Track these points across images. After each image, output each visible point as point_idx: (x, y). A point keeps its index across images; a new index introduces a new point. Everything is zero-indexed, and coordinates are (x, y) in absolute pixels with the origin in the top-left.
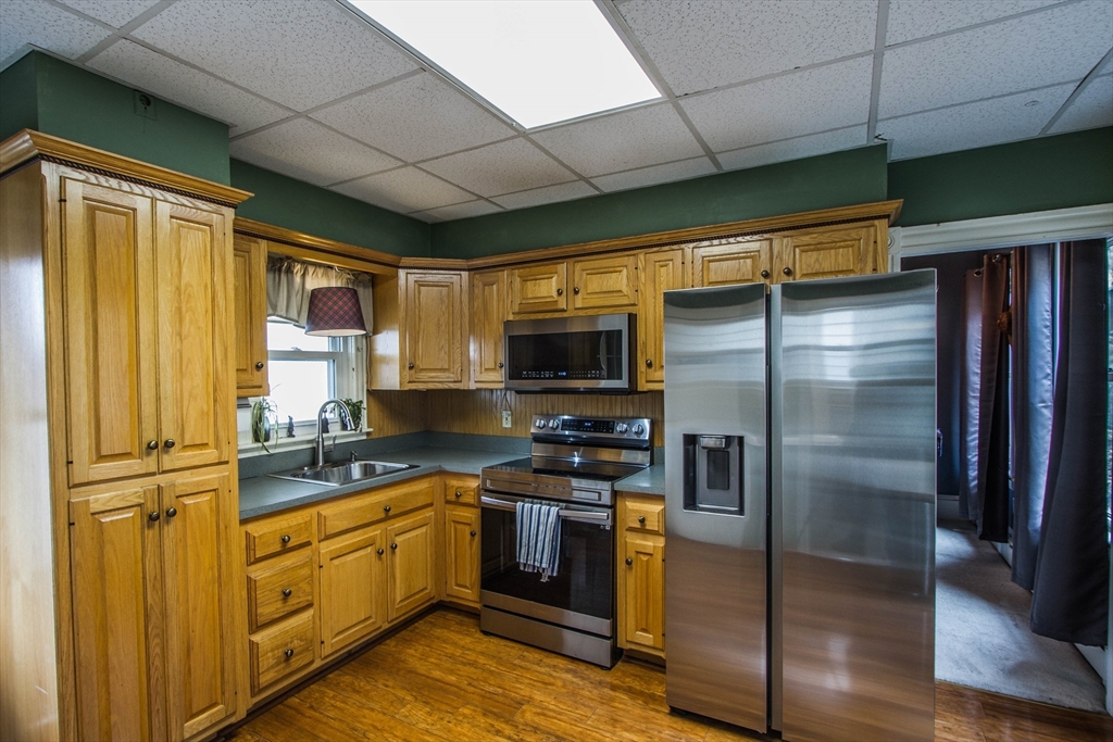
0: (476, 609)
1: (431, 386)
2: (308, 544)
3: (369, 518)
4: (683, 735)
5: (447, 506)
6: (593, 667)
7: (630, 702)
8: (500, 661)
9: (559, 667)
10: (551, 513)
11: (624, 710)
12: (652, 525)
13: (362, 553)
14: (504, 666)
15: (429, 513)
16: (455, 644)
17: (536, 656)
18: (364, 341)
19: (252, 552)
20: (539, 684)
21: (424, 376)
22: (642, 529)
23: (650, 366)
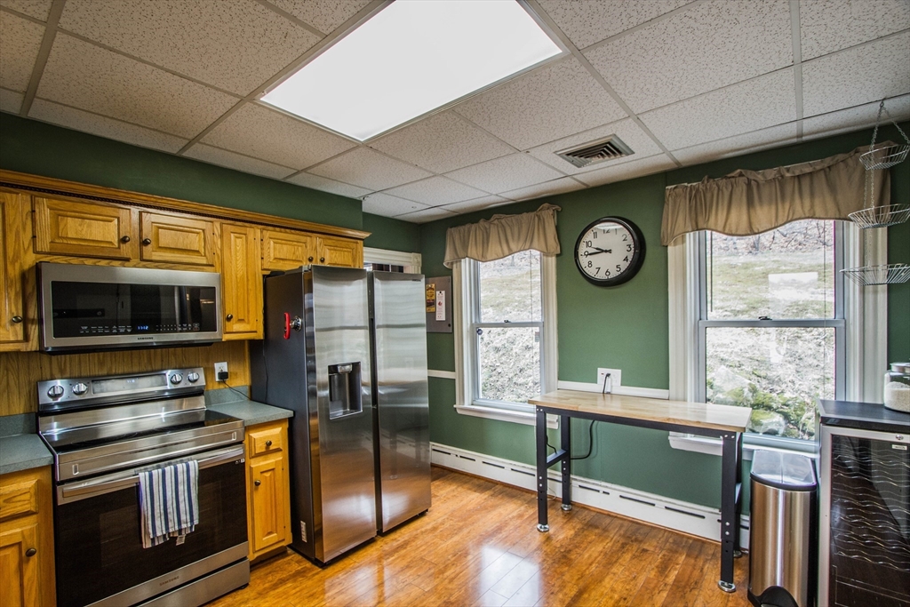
6: (236, 593)
12: (275, 444)
23: (229, 319)
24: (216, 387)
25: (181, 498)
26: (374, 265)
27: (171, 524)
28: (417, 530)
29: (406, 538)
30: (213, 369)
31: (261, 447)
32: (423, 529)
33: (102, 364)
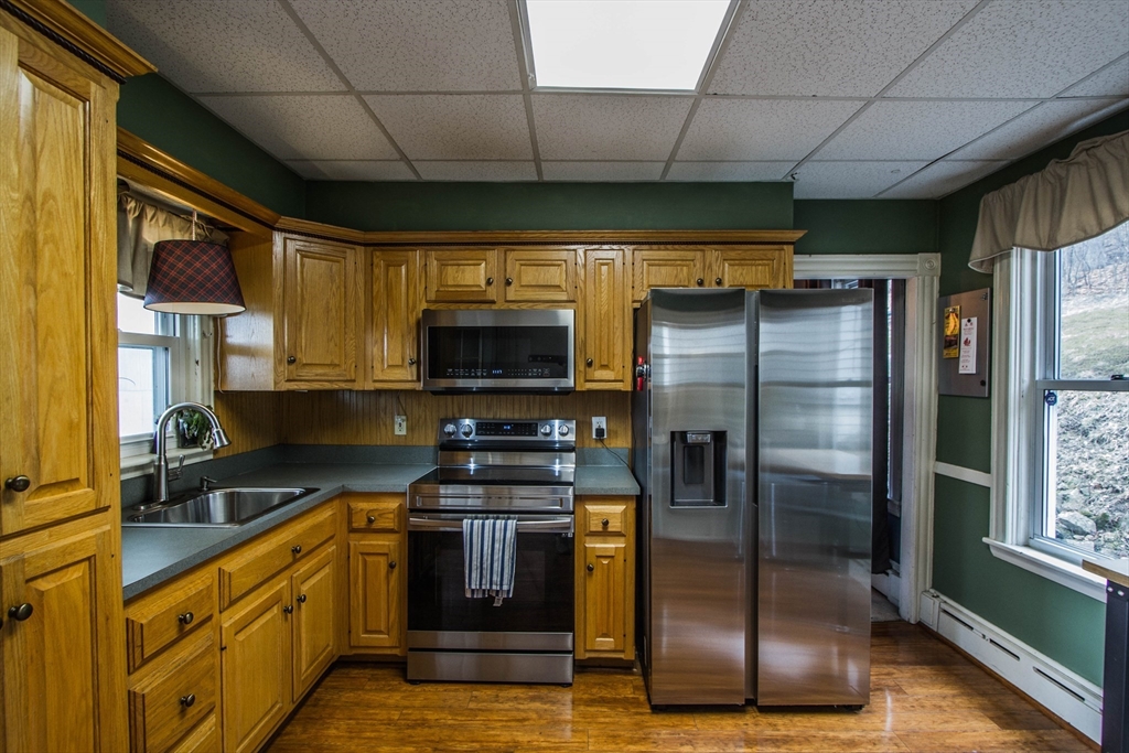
0: (396, 655)
1: (316, 386)
2: (210, 618)
3: (278, 563)
4: (678, 730)
5: (352, 535)
6: (554, 687)
7: (612, 713)
8: (452, 710)
9: (521, 698)
10: (509, 528)
11: (613, 723)
12: (615, 526)
13: (268, 616)
14: (462, 715)
15: (331, 548)
16: (383, 706)
17: (489, 692)
18: (211, 324)
19: (138, 651)
20: (513, 724)
21: (306, 373)
22: (605, 532)
23: (589, 364)
24: (593, 445)
25: (496, 557)
26: (860, 281)
27: (484, 582)
28: (820, 729)
29: (792, 733)
30: (591, 424)
31: (596, 525)
32: (831, 734)
33: (489, 408)
